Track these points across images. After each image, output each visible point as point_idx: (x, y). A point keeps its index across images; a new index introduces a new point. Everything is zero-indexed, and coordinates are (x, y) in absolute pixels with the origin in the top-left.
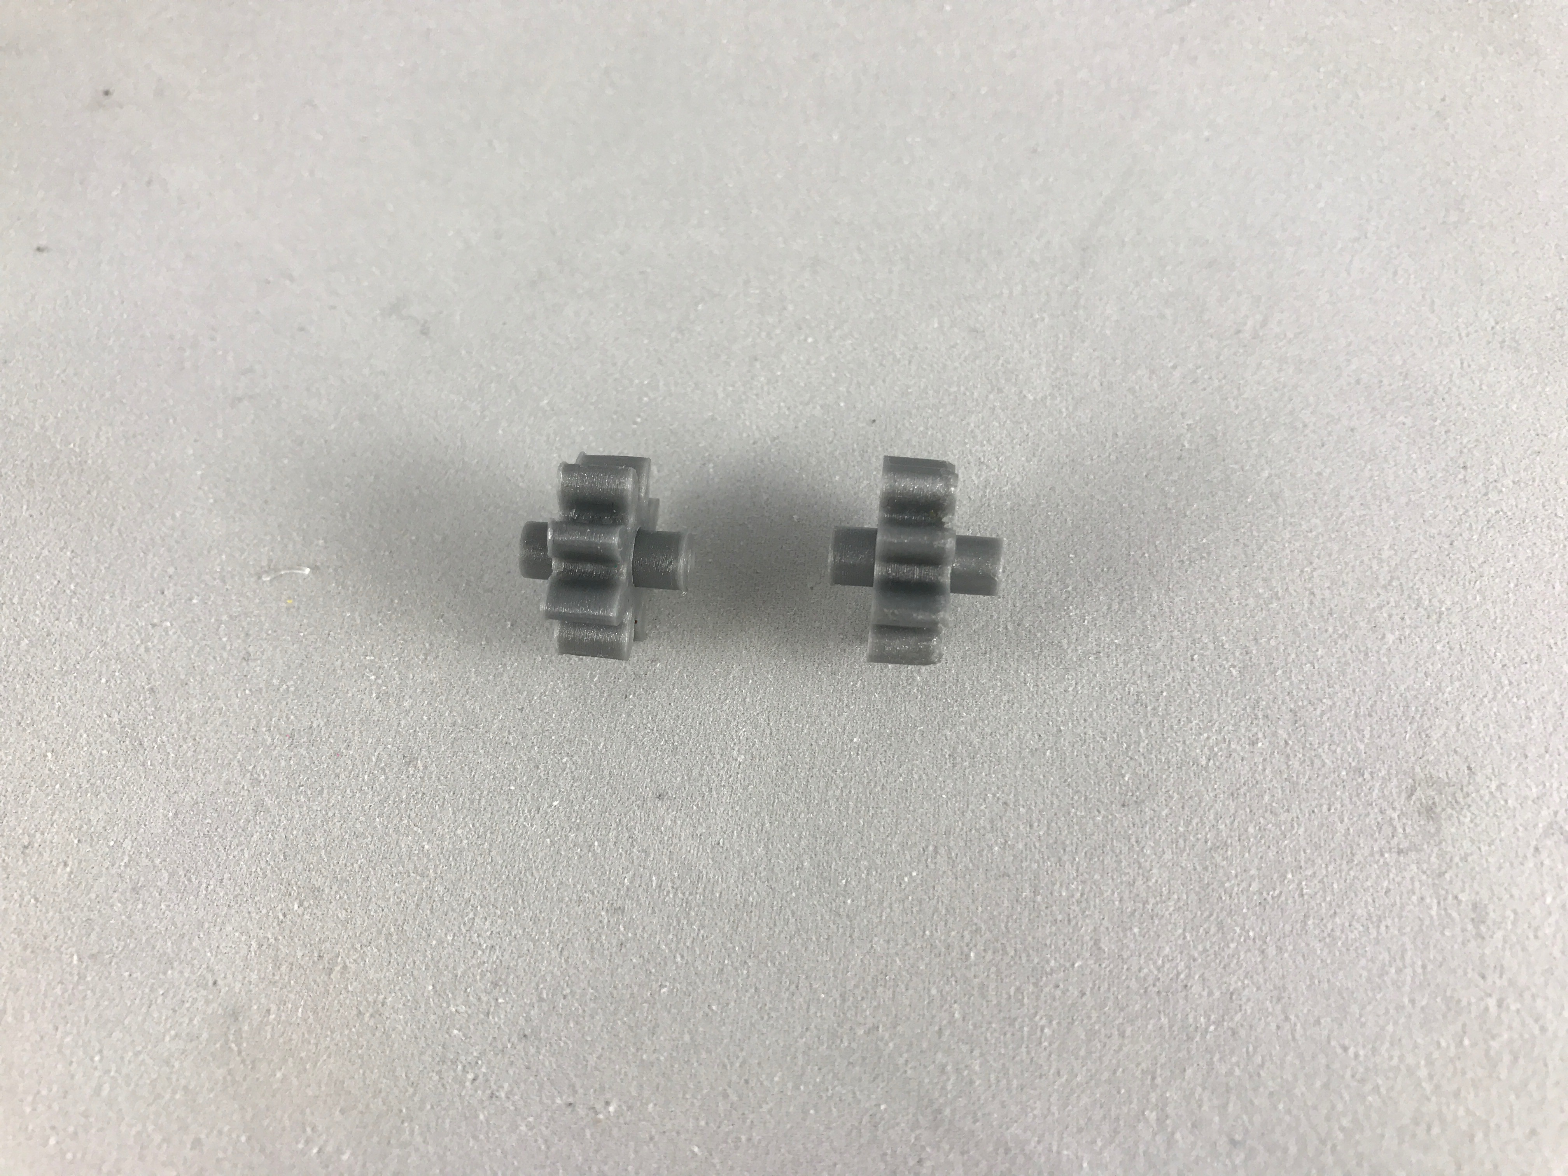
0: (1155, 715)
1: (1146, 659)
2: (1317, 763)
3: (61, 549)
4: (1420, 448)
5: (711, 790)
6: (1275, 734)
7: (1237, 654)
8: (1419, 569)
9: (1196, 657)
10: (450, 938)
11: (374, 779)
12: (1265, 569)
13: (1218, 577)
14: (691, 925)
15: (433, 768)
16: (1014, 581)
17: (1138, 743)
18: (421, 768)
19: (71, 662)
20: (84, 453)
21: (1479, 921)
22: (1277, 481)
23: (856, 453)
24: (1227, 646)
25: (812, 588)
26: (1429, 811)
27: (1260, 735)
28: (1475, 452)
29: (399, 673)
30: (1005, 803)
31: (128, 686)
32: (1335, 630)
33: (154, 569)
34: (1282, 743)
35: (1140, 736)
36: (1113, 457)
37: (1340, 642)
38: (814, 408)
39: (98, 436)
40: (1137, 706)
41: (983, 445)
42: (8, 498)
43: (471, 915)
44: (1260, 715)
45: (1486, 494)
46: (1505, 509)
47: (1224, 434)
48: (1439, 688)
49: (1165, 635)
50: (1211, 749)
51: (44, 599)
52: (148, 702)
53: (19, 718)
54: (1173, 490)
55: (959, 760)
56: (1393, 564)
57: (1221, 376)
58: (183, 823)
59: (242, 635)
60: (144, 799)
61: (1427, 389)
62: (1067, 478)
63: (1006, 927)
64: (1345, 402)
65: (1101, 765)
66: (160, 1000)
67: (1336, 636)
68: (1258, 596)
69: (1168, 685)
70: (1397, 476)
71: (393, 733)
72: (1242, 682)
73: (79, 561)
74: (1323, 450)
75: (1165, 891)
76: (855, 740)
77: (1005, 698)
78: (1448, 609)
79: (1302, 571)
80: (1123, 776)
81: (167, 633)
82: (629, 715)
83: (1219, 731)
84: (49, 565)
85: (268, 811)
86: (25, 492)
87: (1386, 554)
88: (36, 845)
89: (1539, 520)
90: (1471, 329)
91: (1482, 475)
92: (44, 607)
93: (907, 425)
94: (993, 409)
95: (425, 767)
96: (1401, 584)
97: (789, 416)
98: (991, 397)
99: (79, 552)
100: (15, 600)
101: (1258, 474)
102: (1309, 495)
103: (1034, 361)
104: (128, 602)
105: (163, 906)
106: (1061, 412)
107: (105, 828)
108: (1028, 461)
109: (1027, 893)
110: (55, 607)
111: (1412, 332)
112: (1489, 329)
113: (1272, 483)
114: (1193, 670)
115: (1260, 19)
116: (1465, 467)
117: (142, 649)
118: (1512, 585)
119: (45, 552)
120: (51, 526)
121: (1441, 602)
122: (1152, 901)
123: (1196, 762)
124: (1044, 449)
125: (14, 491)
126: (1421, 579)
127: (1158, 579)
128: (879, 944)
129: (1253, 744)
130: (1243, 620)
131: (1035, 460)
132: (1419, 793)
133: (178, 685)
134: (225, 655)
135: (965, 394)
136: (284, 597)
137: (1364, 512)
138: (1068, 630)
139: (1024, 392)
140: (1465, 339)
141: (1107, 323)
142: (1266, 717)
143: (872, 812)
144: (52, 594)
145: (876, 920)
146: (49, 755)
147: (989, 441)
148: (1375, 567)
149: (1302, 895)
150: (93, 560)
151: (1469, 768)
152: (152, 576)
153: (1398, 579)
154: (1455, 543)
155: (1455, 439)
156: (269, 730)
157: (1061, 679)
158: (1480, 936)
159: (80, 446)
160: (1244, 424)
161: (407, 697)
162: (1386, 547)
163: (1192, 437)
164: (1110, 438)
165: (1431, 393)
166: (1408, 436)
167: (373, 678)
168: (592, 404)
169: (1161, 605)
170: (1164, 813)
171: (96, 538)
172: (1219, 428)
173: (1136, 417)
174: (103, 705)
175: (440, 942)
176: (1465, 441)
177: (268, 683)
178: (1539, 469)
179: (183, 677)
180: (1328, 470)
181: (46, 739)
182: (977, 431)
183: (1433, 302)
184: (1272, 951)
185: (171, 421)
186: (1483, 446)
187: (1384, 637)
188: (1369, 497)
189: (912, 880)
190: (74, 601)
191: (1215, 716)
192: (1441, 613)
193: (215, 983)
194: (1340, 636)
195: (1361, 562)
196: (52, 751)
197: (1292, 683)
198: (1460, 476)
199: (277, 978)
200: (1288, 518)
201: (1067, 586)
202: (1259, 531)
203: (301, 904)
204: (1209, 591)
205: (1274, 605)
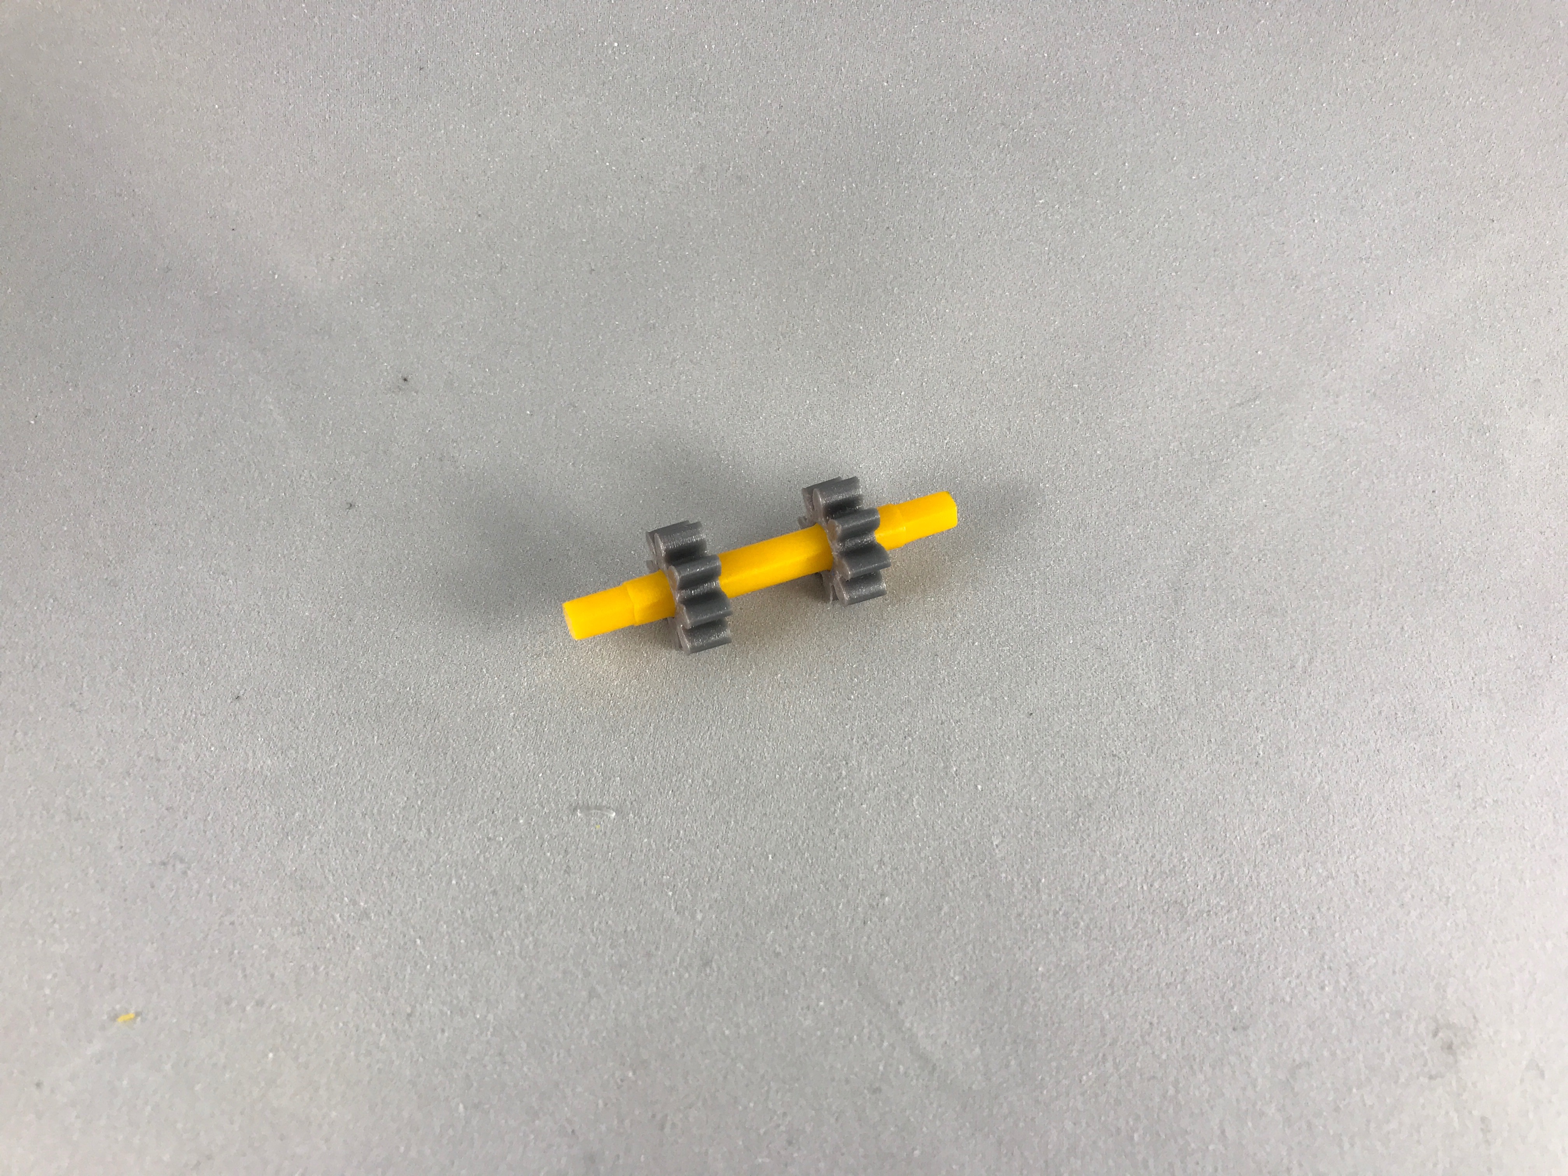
0: (1252, 962)
1: (1243, 918)
2: (1368, 1006)
3: (407, 772)
4: (1427, 769)
5: (936, 1002)
6: (1337, 982)
7: (1306, 918)
8: (1431, 862)
9: (1278, 918)
10: (752, 1105)
11: (680, 977)
12: (1322, 854)
13: (1289, 858)
14: (931, 1104)
15: (725, 969)
16: (1145, 851)
17: (1241, 983)
18: (716, 969)
19: (426, 866)
20: (418, 695)
21: (1485, 1130)
22: (1327, 787)
23: (1020, 739)
24: (1299, 912)
25: (997, 846)
26: (1449, 1047)
27: (1327, 982)
28: (1466, 775)
29: (690, 891)
30: (1151, 1024)
31: (474, 888)
32: (1374, 905)
33: (484, 791)
34: (1342, 990)
35: (1242, 977)
36: (1209, 759)
37: (1378, 914)
38: (985, 699)
39: (427, 682)
40: (1239, 954)
41: (1114, 741)
42: (362, 730)
43: (766, 1088)
44: (1326, 967)
45: (1475, 808)
46: (1489, 821)
47: (1287, 747)
48: (1450, 955)
49: (1255, 900)
50: (1293, 990)
51: (398, 812)
52: (493, 902)
53: (389, 908)
54: (1254, 788)
55: (1116, 989)
56: (1412, 857)
57: (1282, 701)
58: (533, 1003)
59: (563, 852)
60: (499, 982)
61: (1429, 722)
62: (1177, 772)
63: (1158, 1116)
64: (1372, 728)
65: (1216, 998)
66: (532, 1144)
67: (1375, 909)
68: (1319, 875)
69: (1260, 939)
70: (1411, 789)
71: (690, 939)
72: (1311, 940)
73: (422, 782)
74: (1358, 765)
75: (1268, 1096)
76: (1040, 969)
77: (1146, 943)
78: (1453, 895)
79: (1348, 858)
80: (1233, 1008)
81: (501, 846)
82: (869, 938)
83: (1298, 977)
84: (399, 784)
85: (599, 997)
86: (375, 726)
87: (1407, 849)
88: (418, 1014)
89: (1512, 831)
90: (1458, 678)
91: (1471, 794)
92: (398, 818)
93: (1056, 719)
94: (1119, 713)
95: (719, 968)
96: (1419, 874)
97: (966, 703)
98: (1117, 702)
99: (421, 774)
100: (375, 811)
101: (1313, 780)
102: (1350, 799)
103: (1146, 677)
104: (466, 819)
105: (525, 1069)
106: (1169, 719)
107: (470, 1003)
108: (1148, 756)
109: (1171, 1091)
110: (407, 819)
111: (1416, 677)
112: (1470, 678)
113: (1324, 788)
114: (1276, 929)
115: (1305, 418)
116: (1459, 786)
117: (482, 859)
118: (1497, 880)
119: (395, 773)
120: (397, 753)
121: (1448, 889)
122: (1260, 1103)
123: (1283, 1000)
124: (1159, 748)
125: (367, 724)
126: (1433, 871)
127: (1248, 857)
128: (1069, 1125)
129: (1322, 988)
130: (1309, 893)
131: (1153, 755)
132: (1440, 1034)
133: (515, 890)
134: (550, 867)
135: (1097, 698)
136: (592, 823)
137: (1389, 815)
138: (1187, 892)
139: (1141, 701)
140: (1453, 685)
141: (1198, 651)
142: (1330, 968)
143: (1057, 1025)
144: (404, 808)
145: (1065, 1108)
146: (418, 941)
147: (1118, 738)
148: (1400, 859)
149: (1365, 1105)
150: (433, 781)
151: (1475, 1017)
152: (483, 797)
153: (1417, 869)
154: (1456, 844)
155: (1451, 764)
156: (593, 931)
157: (1185, 931)
158: (1487, 1142)
159: (414, 689)
160: (1301, 740)
161: (698, 911)
162: (1407, 843)
163: (1265, 747)
164: (1206, 743)
165: (1432, 726)
166: (1418, 759)
167: (670, 894)
168: (815, 680)
169: (1251, 877)
170: (1263, 1037)
171: (434, 764)
172: (1284, 742)
173: (1224, 728)
174: (456, 903)
175: (745, 1108)
176: (1458, 766)
177: (588, 893)
178: (1510, 793)
179: (517, 883)
180: (1363, 781)
181: (413, 927)
182: (1109, 729)
183: (1430, 654)
184: (1347, 1146)
185: (484, 670)
186: (1471, 771)
187: (1409, 912)
188: (1392, 805)
189: (1089, 1079)
190: (422, 814)
191: (1294, 965)
192: (1449, 897)
193: (573, 1131)
194: (1378, 910)
195: (1390, 854)
196: (420, 938)
197: (1346, 944)
198: (1456, 793)
199: (621, 1130)
200: (1336, 816)
201: (1184, 858)
202: (1316, 824)
203: (634, 1073)
204: (1284, 868)
205: (1330, 882)
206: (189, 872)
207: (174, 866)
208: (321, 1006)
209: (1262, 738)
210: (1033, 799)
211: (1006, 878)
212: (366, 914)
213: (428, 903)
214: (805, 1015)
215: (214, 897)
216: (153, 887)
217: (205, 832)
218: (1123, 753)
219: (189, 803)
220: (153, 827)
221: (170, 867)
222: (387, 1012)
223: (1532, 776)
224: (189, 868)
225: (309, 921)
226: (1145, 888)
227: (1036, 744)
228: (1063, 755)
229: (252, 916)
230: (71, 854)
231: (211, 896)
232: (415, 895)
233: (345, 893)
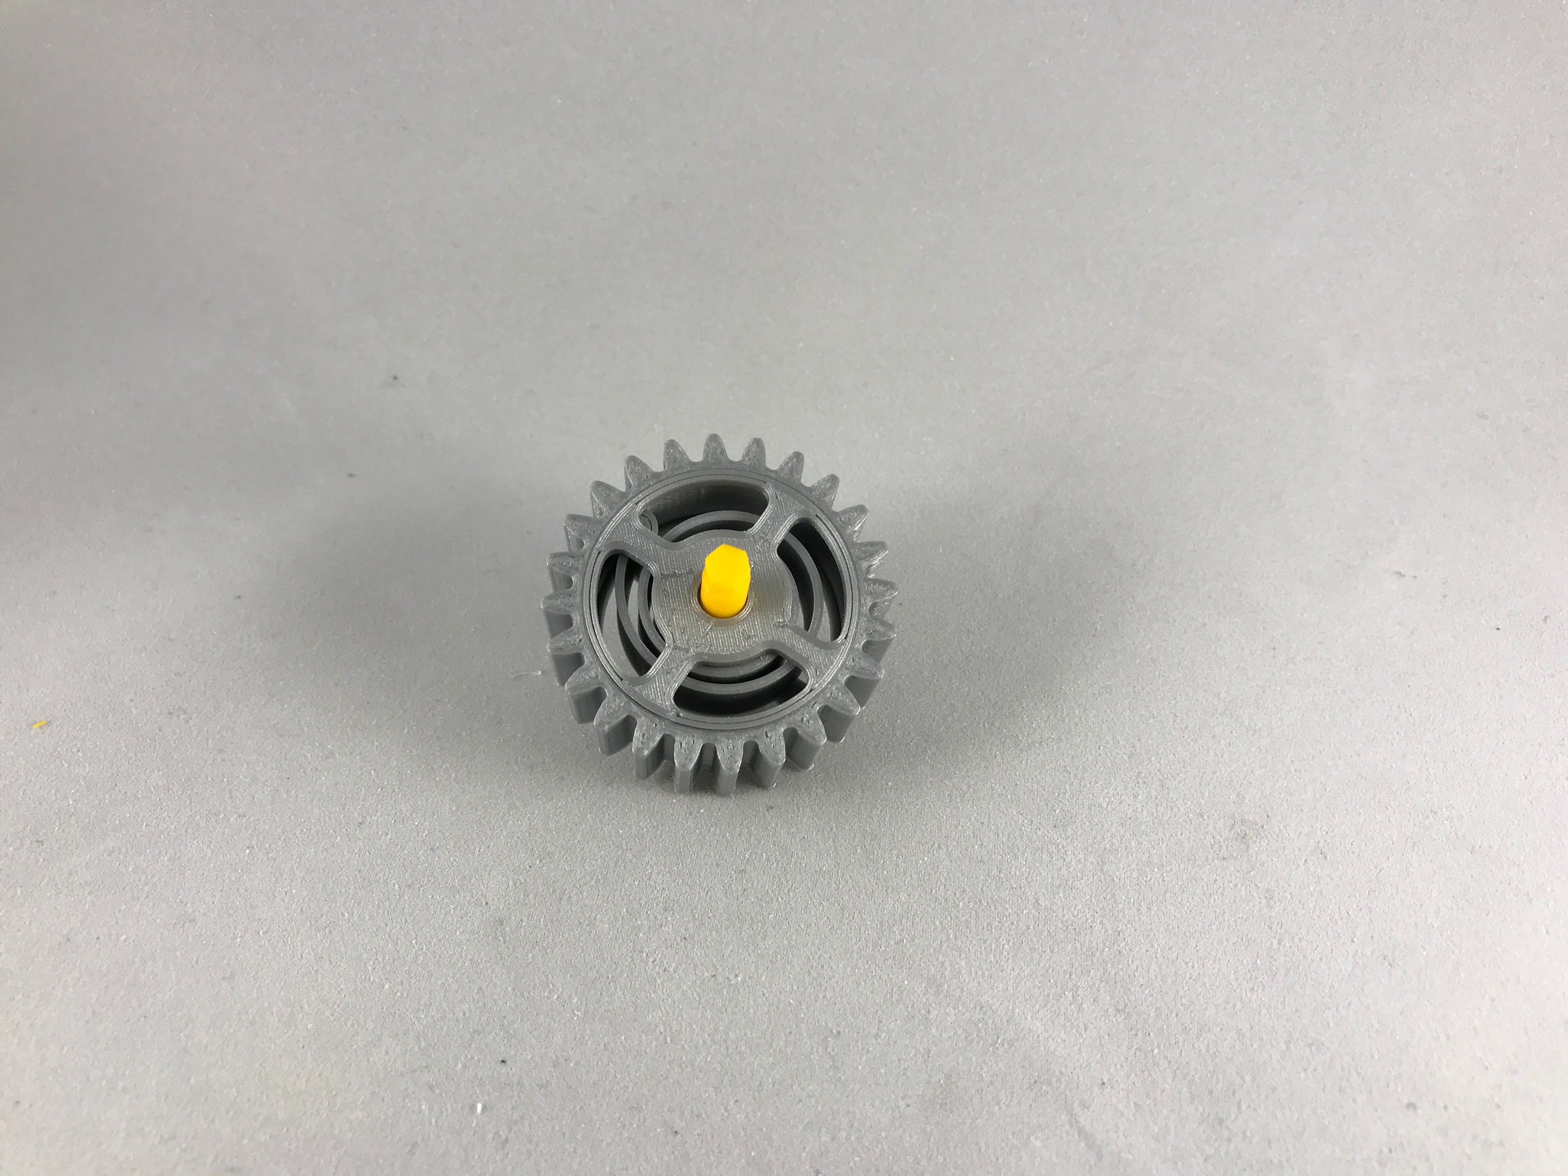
0: (1075, 778)
1: (1070, 747)
2: (1175, 809)
4: (1247, 637)
6: (1149, 792)
7: (1127, 747)
8: (1243, 705)
9: (1101, 747)
10: (636, 883)
12: (1146, 700)
13: (1117, 704)
14: (787, 881)
16: (989, 699)
17: (1064, 793)
21: (1269, 898)
22: (1155, 652)
24: (1121, 742)
26: (1243, 838)
27: (1140, 792)
28: (1281, 641)
30: (982, 823)
32: (1189, 737)
33: (436, 668)
34: (1154, 797)
35: (1066, 789)
37: (1192, 743)
40: (1065, 773)
41: (970, 621)
43: (650, 871)
44: (1141, 781)
45: (1286, 665)
46: (1298, 674)
48: (1252, 772)
49: (1082, 735)
50: (1110, 799)
55: (954, 798)
56: (1227, 701)
59: (497, 709)
61: (1253, 603)
63: (982, 890)
64: (1200, 608)
65: (1041, 804)
66: (452, 912)
67: (1189, 740)
68: (1141, 715)
69: (1084, 762)
70: (1231, 652)
72: (1130, 762)
75: (1079, 874)
77: (983, 765)
78: (1260, 728)
79: (1169, 703)
80: (1055, 811)
83: (1115, 789)
87: (1223, 696)
88: (367, 823)
91: (1284, 654)
96: (1231, 713)
98: (976, 594)
101: (1144, 647)
102: (1175, 660)
103: (1003, 575)
105: (451, 860)
109: (995, 872)
113: (1152, 652)
116: (1274, 649)
121: (1256, 724)
122: (1071, 880)
123: (1100, 805)
126: (1244, 711)
127: (1079, 703)
128: (904, 896)
129: (1136, 797)
130: (1131, 728)
132: (1236, 828)
134: (486, 719)
135: (959, 591)
136: (523, 688)
137: (1210, 672)
138: (1023, 729)
139: (997, 593)
141: (1050, 556)
142: (1144, 782)
144: (370, 680)
145: (902, 883)
146: (373, 772)
147: (974, 619)
148: (1216, 703)
149: (1163, 881)
150: (395, 661)
151: (1268, 816)
152: (434, 672)
153: (1230, 710)
154: (1266, 691)
155: (1269, 633)
157: (1018, 756)
158: (1270, 906)
162: (1223, 692)
169: (1080, 718)
170: (1079, 833)
174: (406, 745)
175: (631, 885)
176: (1275, 634)
177: (515, 737)
179: (458, 731)
184: (1144, 910)
186: (1286, 637)
187: (1219, 742)
188: (1213, 663)
189: (925, 862)
191: (1113, 781)
192: (1256, 730)
193: (487, 903)
194: (1192, 740)
195: (1207, 700)
196: (374, 770)
197: (1161, 765)
198: (1271, 654)
199: (527, 902)
200: (1162, 672)
201: (1022, 704)
202: (1143, 679)
203: (541, 861)
204: (1111, 711)
205: (1151, 721)
206: (190, 721)
207: (178, 716)
208: (290, 817)
209: (1101, 617)
210: (896, 664)
211: (867, 720)
212: (332, 753)
213: (383, 746)
214: (687, 819)
215: (210, 741)
216: (160, 730)
217: (205, 692)
218: (977, 630)
219: (194, 670)
220: (162, 686)
221: (175, 718)
222: (343, 821)
223: (1340, 640)
224: (191, 719)
225: (286, 759)
226: (987, 726)
227: (903, 625)
228: (925, 633)
229: (240, 755)
230: (95, 703)
231: (207, 740)
232: (373, 741)
233: (317, 739)
